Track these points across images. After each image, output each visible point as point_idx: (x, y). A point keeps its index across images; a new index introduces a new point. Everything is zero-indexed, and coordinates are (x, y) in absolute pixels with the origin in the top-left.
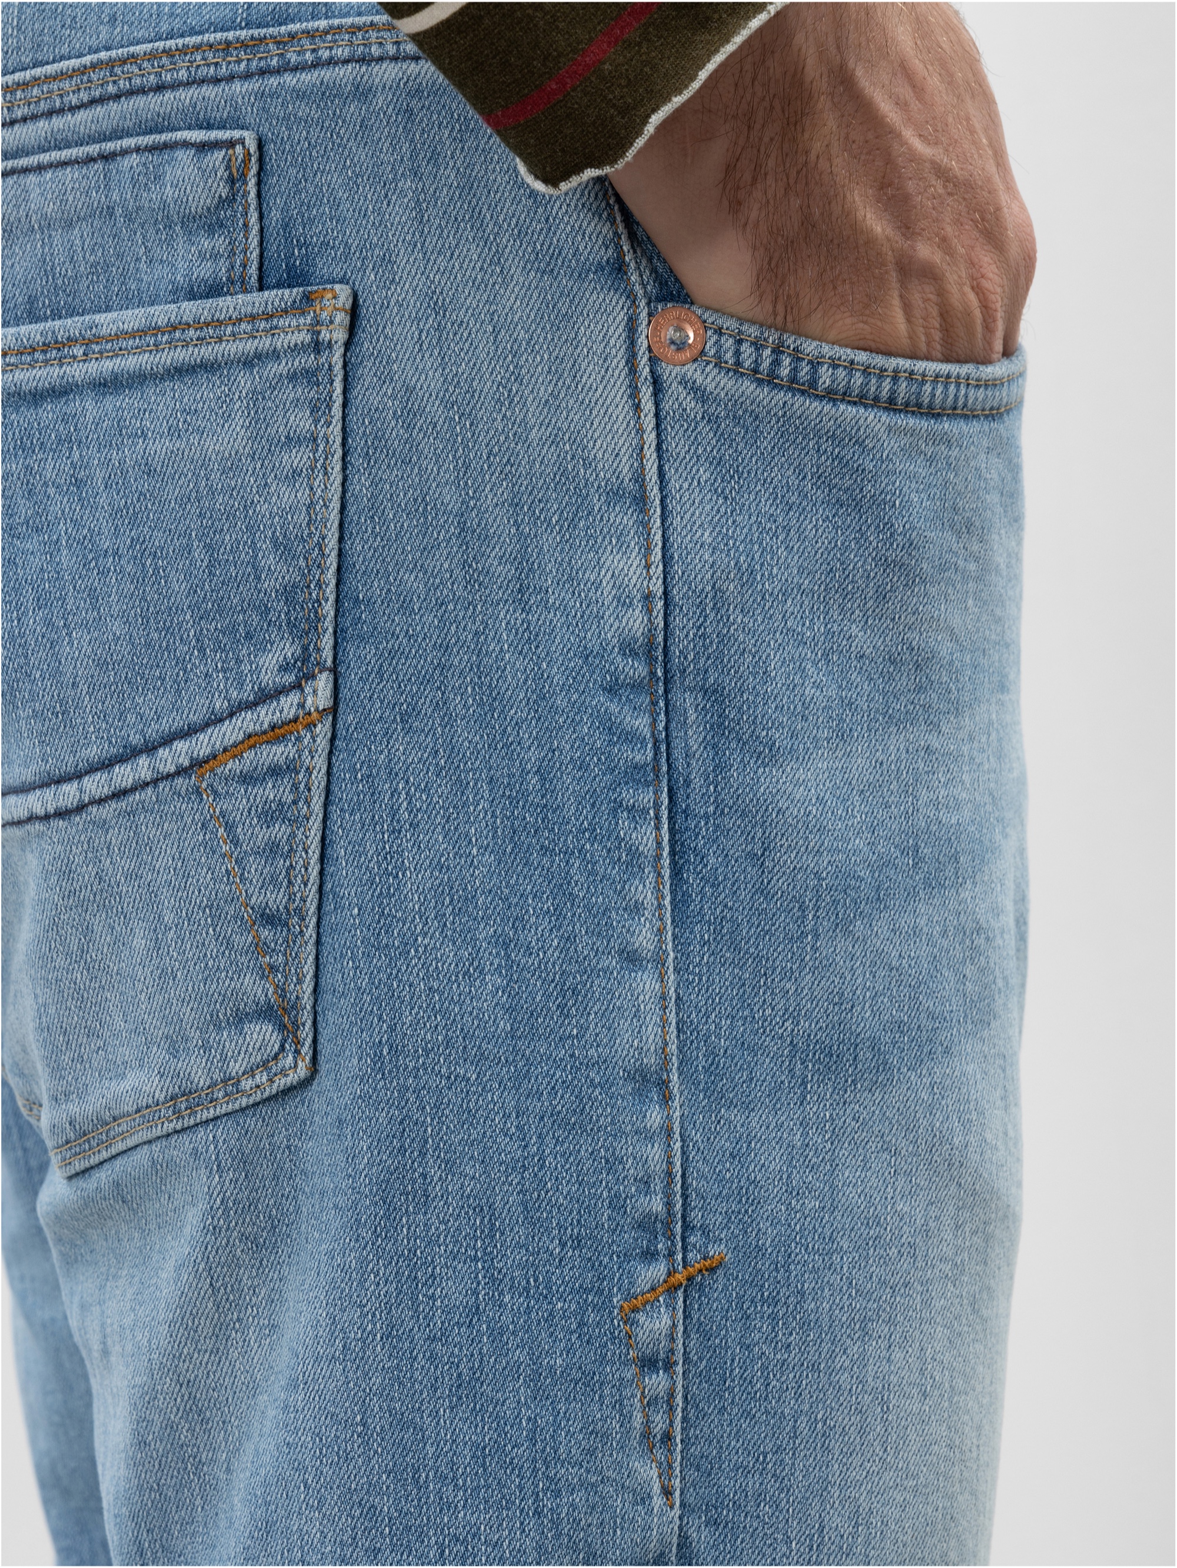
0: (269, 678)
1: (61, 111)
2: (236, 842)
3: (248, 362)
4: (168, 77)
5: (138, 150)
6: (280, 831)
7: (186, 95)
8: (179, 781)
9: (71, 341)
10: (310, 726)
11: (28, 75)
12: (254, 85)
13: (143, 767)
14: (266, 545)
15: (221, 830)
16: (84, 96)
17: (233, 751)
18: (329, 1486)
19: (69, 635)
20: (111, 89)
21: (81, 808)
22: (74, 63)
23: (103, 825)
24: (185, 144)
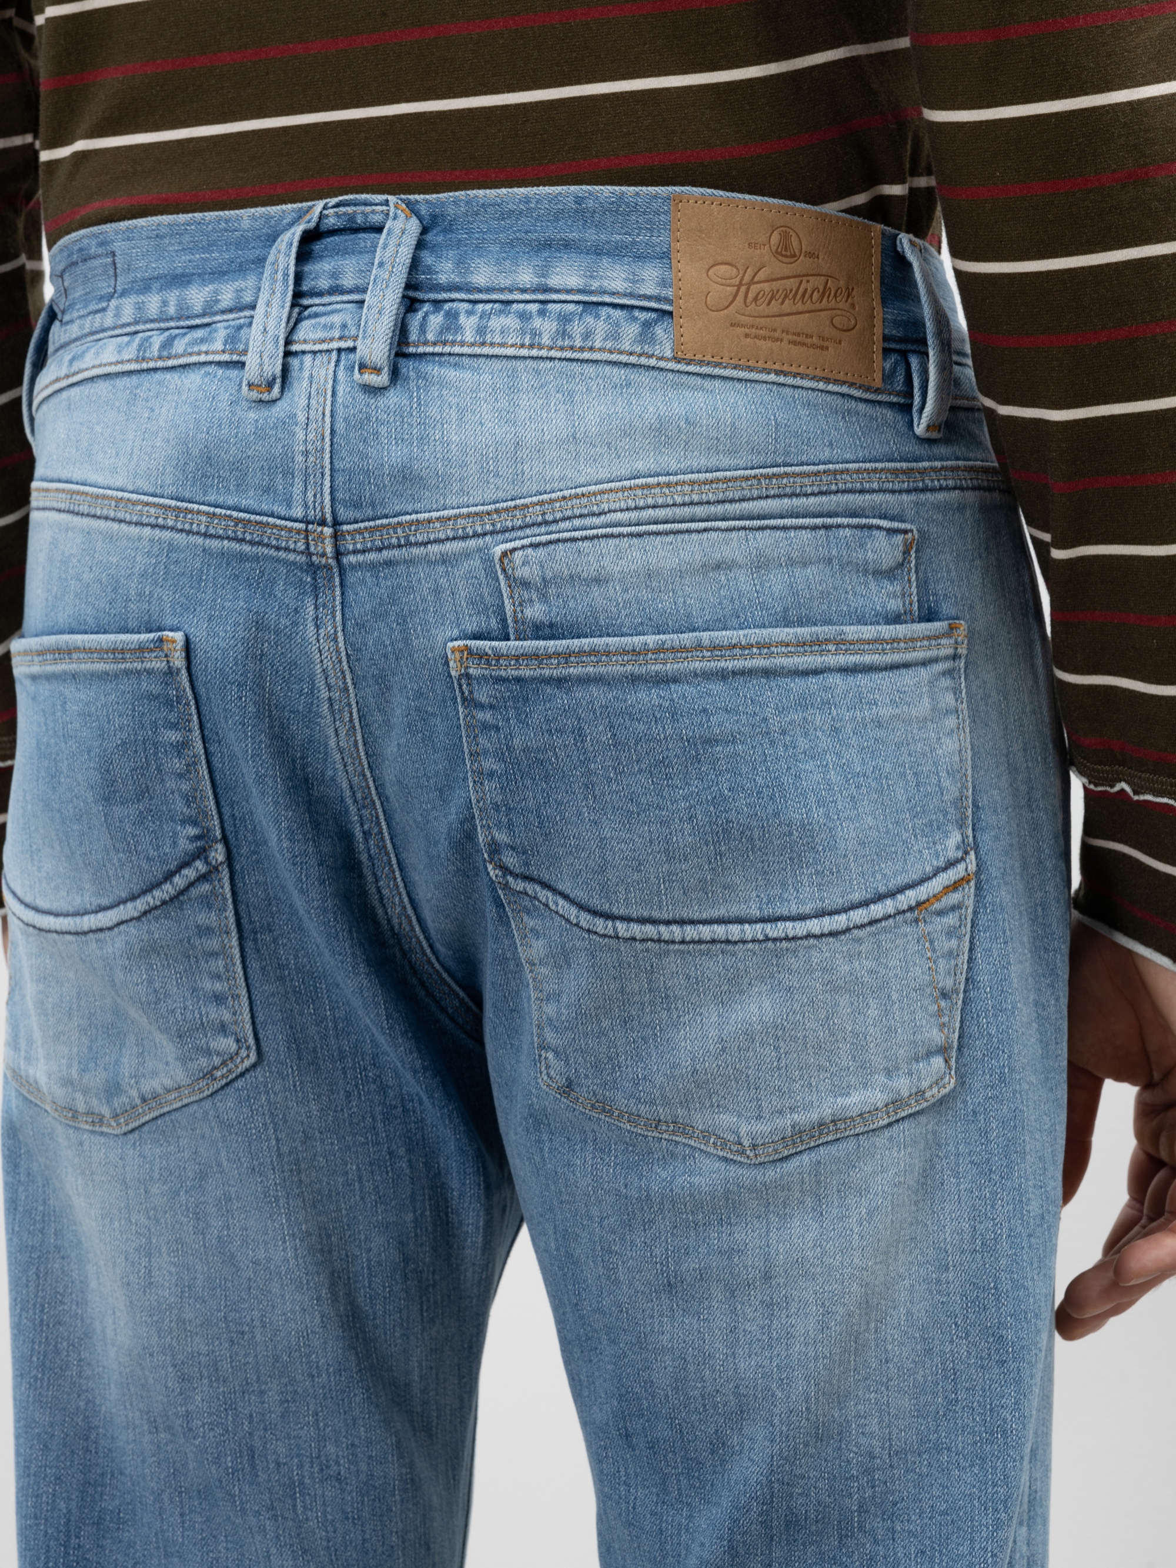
0: (952, 854)
1: (797, 496)
2: (934, 951)
3: (924, 663)
4: (867, 486)
5: (848, 526)
6: (954, 943)
7: (878, 498)
8: (908, 914)
9: (827, 641)
10: (968, 882)
11: (782, 470)
12: (913, 497)
13: (888, 906)
14: (944, 774)
15: (927, 944)
16: (816, 489)
17: (937, 897)
18: (973, 1325)
19: (841, 824)
20: (833, 487)
21: (848, 930)
22: (812, 468)
23: (859, 941)
24: (879, 528)
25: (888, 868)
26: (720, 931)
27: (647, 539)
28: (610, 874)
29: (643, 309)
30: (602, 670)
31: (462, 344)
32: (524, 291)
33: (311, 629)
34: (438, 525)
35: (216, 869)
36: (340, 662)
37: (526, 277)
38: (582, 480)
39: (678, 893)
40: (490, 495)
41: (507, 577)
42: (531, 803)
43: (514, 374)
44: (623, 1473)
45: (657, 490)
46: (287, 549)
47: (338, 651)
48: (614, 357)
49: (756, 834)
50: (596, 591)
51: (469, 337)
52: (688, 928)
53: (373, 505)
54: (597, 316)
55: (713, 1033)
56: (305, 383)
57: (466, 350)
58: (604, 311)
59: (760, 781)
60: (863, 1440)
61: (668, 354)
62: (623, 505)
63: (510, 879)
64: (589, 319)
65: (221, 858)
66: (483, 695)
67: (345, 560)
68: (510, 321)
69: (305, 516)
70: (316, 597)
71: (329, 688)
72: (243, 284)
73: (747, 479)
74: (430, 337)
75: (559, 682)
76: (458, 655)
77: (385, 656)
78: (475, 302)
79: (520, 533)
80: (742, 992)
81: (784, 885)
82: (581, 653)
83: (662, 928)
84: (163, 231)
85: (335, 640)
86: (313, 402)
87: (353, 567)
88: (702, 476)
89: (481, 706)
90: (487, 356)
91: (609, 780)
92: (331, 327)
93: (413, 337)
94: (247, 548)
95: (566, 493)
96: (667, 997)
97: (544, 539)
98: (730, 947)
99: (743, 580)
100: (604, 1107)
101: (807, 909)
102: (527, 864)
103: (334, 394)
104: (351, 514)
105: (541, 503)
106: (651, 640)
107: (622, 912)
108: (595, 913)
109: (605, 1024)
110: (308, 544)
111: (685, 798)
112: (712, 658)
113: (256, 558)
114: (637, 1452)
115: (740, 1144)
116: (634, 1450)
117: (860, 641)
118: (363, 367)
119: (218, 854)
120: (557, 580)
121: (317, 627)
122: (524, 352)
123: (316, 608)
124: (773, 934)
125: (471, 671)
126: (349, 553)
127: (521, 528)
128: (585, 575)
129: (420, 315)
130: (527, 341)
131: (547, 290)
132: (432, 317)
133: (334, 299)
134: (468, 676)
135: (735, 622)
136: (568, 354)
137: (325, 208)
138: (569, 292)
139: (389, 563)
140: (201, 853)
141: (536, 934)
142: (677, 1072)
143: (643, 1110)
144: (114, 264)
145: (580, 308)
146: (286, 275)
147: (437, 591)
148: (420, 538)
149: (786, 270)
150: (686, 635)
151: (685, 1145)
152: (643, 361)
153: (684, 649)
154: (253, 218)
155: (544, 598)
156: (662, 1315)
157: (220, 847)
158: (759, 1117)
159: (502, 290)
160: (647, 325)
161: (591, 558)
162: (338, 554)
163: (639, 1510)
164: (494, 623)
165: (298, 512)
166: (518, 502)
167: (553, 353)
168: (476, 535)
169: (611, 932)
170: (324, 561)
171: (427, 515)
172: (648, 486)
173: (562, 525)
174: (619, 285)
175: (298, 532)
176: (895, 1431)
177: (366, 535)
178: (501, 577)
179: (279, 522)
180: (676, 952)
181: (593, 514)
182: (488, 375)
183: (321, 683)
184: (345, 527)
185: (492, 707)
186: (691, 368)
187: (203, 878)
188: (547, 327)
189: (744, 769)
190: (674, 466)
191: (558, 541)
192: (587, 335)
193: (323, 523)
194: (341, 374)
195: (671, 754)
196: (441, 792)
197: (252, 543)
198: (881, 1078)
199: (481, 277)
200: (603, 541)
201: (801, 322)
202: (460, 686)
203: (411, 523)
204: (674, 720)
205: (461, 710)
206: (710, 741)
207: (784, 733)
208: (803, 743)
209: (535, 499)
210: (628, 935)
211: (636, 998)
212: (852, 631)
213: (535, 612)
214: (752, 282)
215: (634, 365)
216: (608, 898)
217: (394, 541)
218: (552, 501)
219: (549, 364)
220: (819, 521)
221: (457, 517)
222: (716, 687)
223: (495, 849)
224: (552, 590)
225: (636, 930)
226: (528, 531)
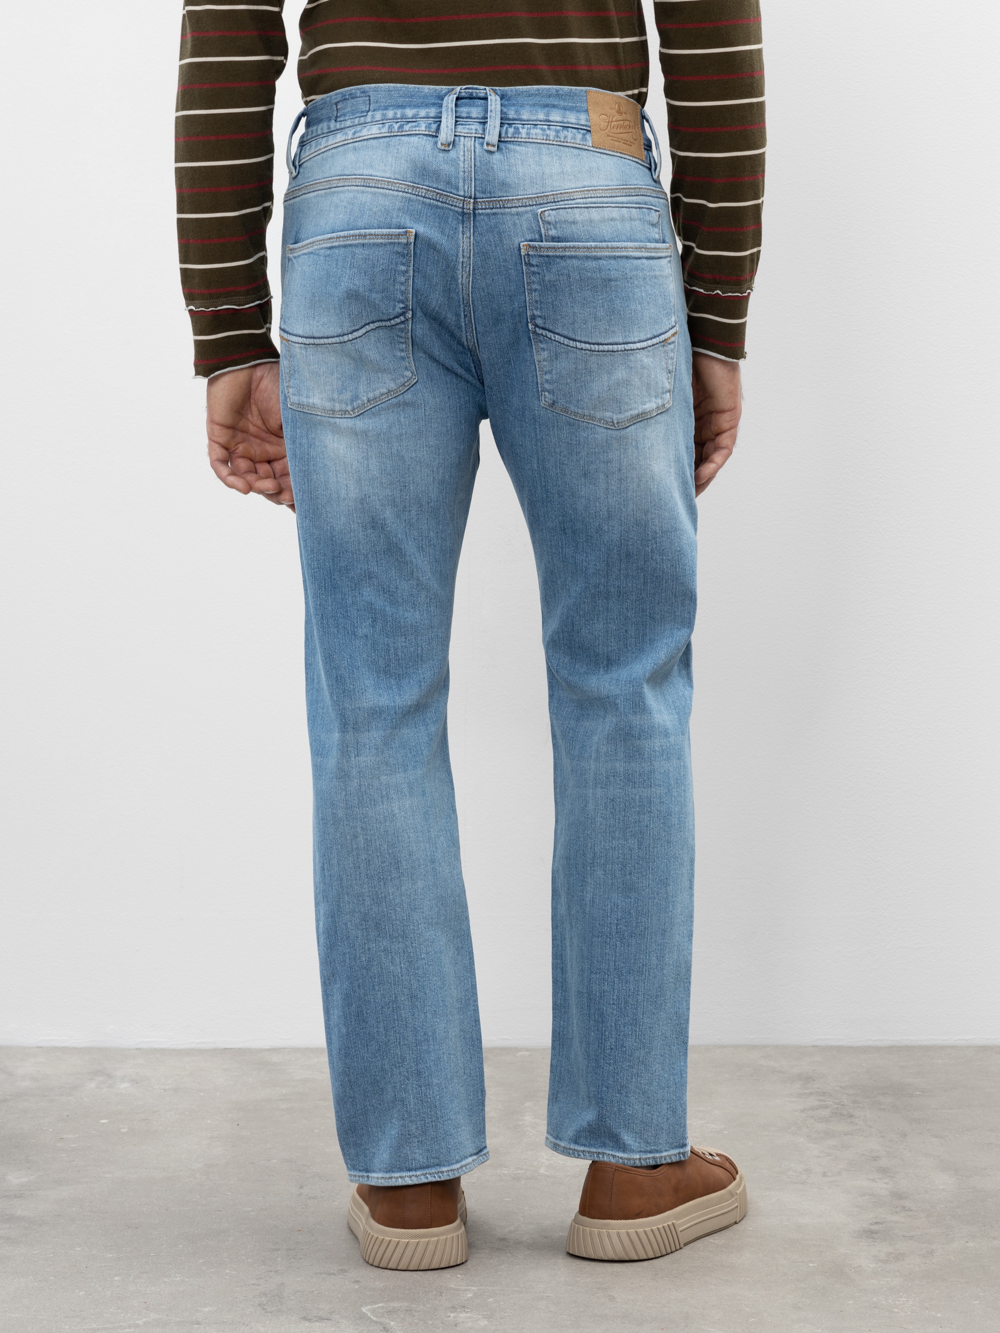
0: (673, 324)
1: (631, 196)
2: (667, 356)
3: (665, 258)
4: (647, 194)
5: (644, 208)
6: (673, 354)
8: (662, 343)
9: (642, 248)
10: (677, 334)
11: (626, 186)
13: (657, 340)
14: (671, 296)
15: (666, 354)
16: (634, 194)
17: (669, 338)
21: (647, 347)
23: (649, 351)
24: (652, 209)
25: (657, 327)
26: (611, 347)
27: (590, 209)
28: (576, 325)
29: (581, 129)
30: (577, 254)
31: (521, 138)
32: (541, 121)
33: (461, 235)
34: (516, 201)
35: (407, 320)
36: (470, 246)
37: (541, 116)
38: (567, 187)
39: (597, 333)
40: (534, 191)
41: (542, 220)
42: (550, 300)
43: (540, 149)
44: (560, 544)
45: (592, 192)
46: (455, 206)
47: (470, 242)
48: (574, 145)
49: (622, 313)
50: (573, 226)
51: (524, 136)
52: (600, 346)
53: (490, 193)
54: (568, 131)
55: (606, 384)
56: (462, 147)
57: (523, 140)
58: (570, 130)
59: (623, 295)
60: (653, 527)
61: (591, 145)
62: (581, 197)
63: (537, 329)
64: (565, 132)
65: (410, 316)
66: (534, 261)
67: (477, 212)
68: (538, 131)
69: (464, 195)
70: (463, 224)
71: (463, 256)
72: (429, 111)
73: (617, 189)
74: (510, 136)
75: (562, 257)
76: (525, 247)
77: (490, 245)
78: (523, 124)
79: (546, 205)
80: (615, 369)
81: (629, 331)
82: (570, 247)
83: (592, 346)
84: (391, 89)
85: (470, 238)
86: (466, 154)
87: (479, 214)
88: (605, 188)
89: (533, 266)
90: (530, 142)
91: (578, 292)
92: (471, 129)
93: (503, 135)
94: (440, 204)
95: (562, 192)
96: (590, 371)
97: (555, 207)
98: (613, 353)
99: (619, 225)
100: (566, 410)
101: (636, 340)
102: (545, 323)
103: (474, 151)
104: (482, 195)
105: (553, 195)
106: (593, 244)
107: (579, 339)
108: (570, 339)
109: (569, 381)
110: (463, 205)
111: (601, 299)
112: (612, 252)
113: (443, 208)
114: (568, 535)
115: (613, 422)
116: (566, 534)
117: (651, 248)
118: (488, 144)
119: (409, 315)
120: (560, 222)
121: (463, 234)
122: (544, 142)
123: (463, 228)
124: (627, 348)
125: (530, 253)
126: (479, 209)
127: (546, 203)
128: (569, 220)
129: (505, 128)
130: (545, 138)
131: (549, 121)
132: (509, 129)
133: (468, 120)
134: (528, 255)
135: (617, 239)
136: (559, 143)
137: (461, 89)
138: (557, 122)
139: (494, 214)
140: (403, 314)
141: (543, 349)
142: (593, 397)
143: (580, 411)
144: (370, 100)
145: (562, 128)
146: (452, 110)
147: (515, 224)
148: (509, 206)
149: (620, 118)
150: (603, 243)
151: (592, 424)
152: (584, 147)
153: (603, 248)
154: (429, 89)
155: (555, 228)
156: (582, 485)
157: (411, 312)
158: (620, 413)
159: (533, 121)
160: (584, 135)
161: (571, 215)
162: (474, 209)
163: (567, 556)
164: (537, 236)
165: (462, 193)
166: (545, 194)
167: (554, 143)
168: (530, 205)
169: (575, 346)
170: (468, 211)
171: (512, 198)
172: (589, 191)
173: (561, 203)
174: (573, 121)
175: (461, 200)
176: (664, 524)
177: (487, 203)
178: (540, 220)
179: (454, 196)
180: (595, 355)
181: (571, 200)
182: (530, 149)
183: (460, 255)
184: (478, 200)
185: (537, 266)
186: (597, 150)
187: (402, 322)
188: (552, 134)
189: (619, 290)
190: (596, 184)
191: (560, 208)
192: (565, 137)
193: (470, 198)
194: (477, 145)
195: (598, 284)
196: (511, 297)
197: (441, 202)
198: (654, 399)
199: (525, 117)
200: (575, 209)
201: (625, 136)
202: (524, 258)
203: (505, 200)
204: (600, 272)
205: (524, 267)
206: (610, 280)
207: (631, 278)
208: (636, 283)
209: (551, 193)
210: (580, 347)
211: (580, 371)
212: (649, 245)
213: (553, 232)
214: (611, 122)
215: (580, 149)
216: (575, 333)
217: (498, 206)
218: (557, 194)
219: (552, 146)
220: (637, 206)
221: (523, 199)
222: (613, 262)
223: (534, 317)
224: (558, 225)
225: (584, 346)
226: (549, 205)
